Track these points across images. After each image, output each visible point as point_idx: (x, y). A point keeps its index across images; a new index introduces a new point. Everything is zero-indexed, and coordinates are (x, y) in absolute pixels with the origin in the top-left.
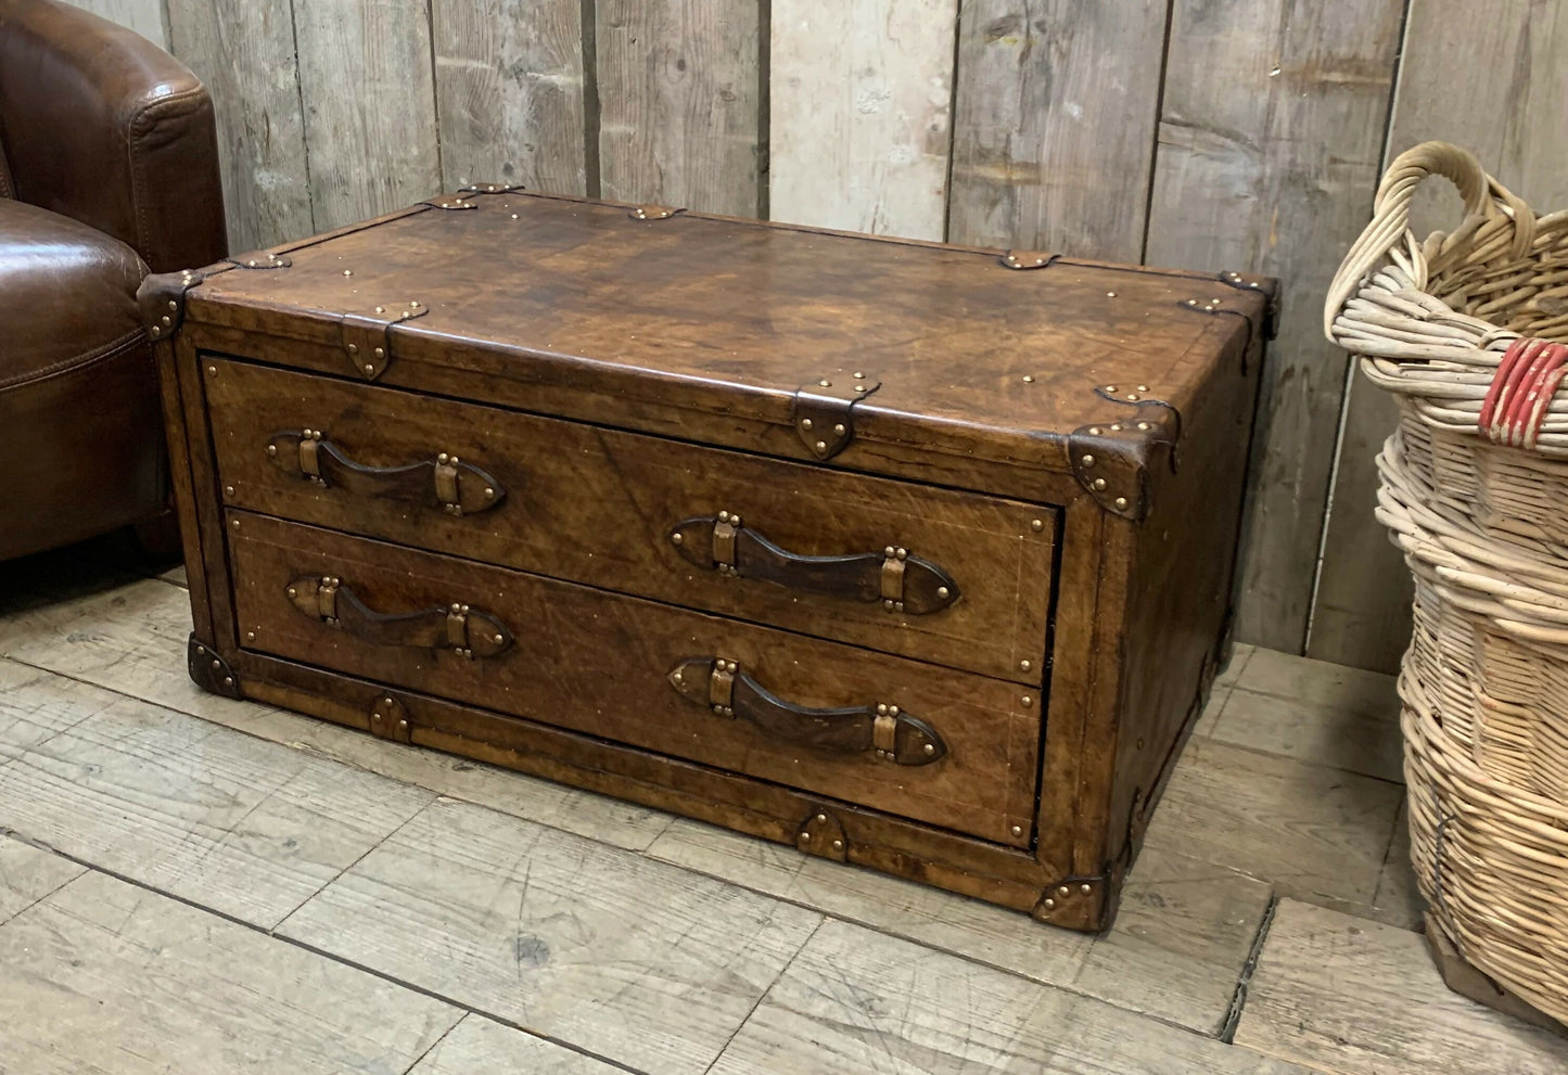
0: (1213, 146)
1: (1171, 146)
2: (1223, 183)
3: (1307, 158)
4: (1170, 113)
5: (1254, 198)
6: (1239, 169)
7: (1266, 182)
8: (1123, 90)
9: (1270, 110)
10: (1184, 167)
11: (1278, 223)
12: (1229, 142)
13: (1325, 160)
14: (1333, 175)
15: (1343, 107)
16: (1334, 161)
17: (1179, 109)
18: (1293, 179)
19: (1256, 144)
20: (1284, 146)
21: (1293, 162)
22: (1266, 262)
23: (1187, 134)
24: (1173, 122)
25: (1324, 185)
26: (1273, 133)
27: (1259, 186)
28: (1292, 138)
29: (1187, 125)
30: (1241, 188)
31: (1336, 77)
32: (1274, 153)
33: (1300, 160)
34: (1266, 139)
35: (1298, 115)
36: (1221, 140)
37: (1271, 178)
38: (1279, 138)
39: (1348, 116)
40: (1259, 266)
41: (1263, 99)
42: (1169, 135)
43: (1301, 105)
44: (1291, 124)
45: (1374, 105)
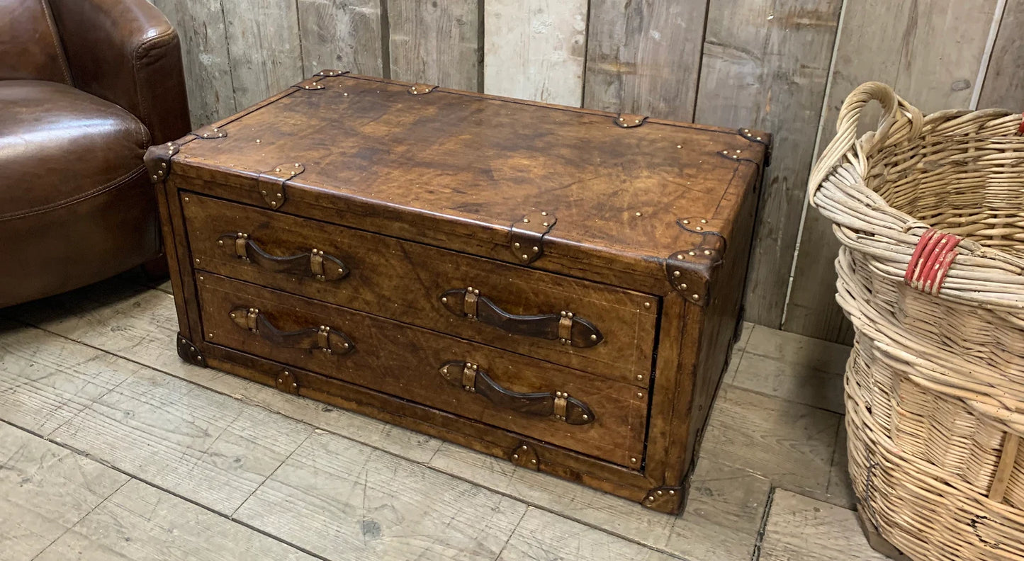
0: (733, 56)
1: (710, 56)
2: (740, 77)
3: (788, 65)
4: (709, 38)
5: (757, 85)
6: (749, 69)
7: (764, 77)
8: (684, 25)
9: (768, 38)
10: (718, 67)
11: (771, 100)
12: (744, 55)
13: (798, 66)
14: (803, 75)
15: (809, 38)
16: (803, 66)
17: (715, 35)
18: (779, 76)
19: (759, 56)
20: (775, 58)
21: (780, 67)
22: (763, 120)
23: (720, 49)
24: (712, 43)
25: (797, 80)
26: (769, 50)
27: (760, 78)
28: (779, 54)
29: (719, 45)
30: (750, 80)
31: (805, 21)
32: (769, 61)
33: (784, 66)
34: (765, 54)
35: (783, 42)
36: (739, 53)
37: (767, 75)
38: (772, 54)
39: (812, 42)
40: (759, 121)
41: (764, 31)
42: (709, 50)
43: (784, 37)
44: (779, 46)
45: (827, 37)
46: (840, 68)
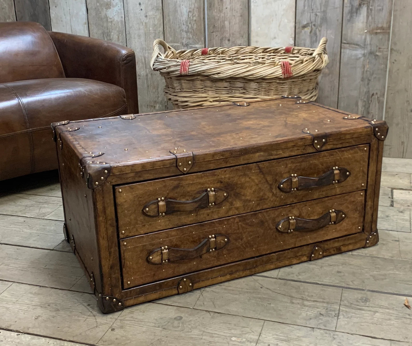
0: (353, 47)
1: (344, 48)
2: (356, 55)
3: (374, 48)
4: (344, 41)
5: (363, 58)
6: (359, 52)
7: (366, 54)
8: (333, 37)
9: (365, 39)
10: (347, 52)
11: (369, 62)
12: (357, 46)
13: (378, 48)
14: (380, 52)
15: (381, 37)
16: (380, 48)
17: (346, 40)
18: (371, 53)
19: (363, 46)
20: (369, 47)
21: (371, 49)
22: (367, 71)
23: (348, 45)
24: (345, 43)
25: (377, 54)
26: (366, 44)
27: (364, 55)
28: (370, 44)
29: (348, 43)
30: (360, 56)
31: (379, 31)
32: (367, 48)
33: (372, 49)
34: (365, 45)
35: (371, 39)
36: (355, 46)
37: (367, 53)
38: (367, 45)
39: (382, 39)
40: (365, 72)
41: (364, 37)
42: (344, 46)
43: (372, 37)
44: (370, 41)
45: (387, 36)
46: (393, 47)
